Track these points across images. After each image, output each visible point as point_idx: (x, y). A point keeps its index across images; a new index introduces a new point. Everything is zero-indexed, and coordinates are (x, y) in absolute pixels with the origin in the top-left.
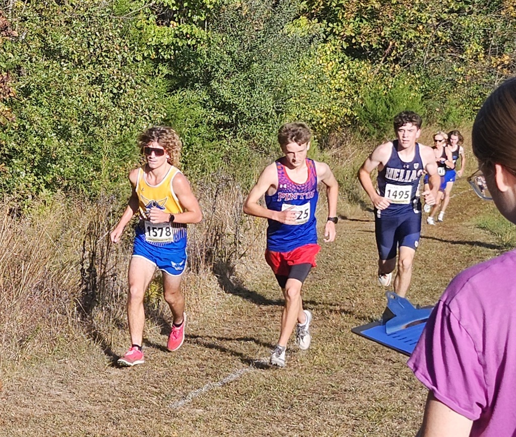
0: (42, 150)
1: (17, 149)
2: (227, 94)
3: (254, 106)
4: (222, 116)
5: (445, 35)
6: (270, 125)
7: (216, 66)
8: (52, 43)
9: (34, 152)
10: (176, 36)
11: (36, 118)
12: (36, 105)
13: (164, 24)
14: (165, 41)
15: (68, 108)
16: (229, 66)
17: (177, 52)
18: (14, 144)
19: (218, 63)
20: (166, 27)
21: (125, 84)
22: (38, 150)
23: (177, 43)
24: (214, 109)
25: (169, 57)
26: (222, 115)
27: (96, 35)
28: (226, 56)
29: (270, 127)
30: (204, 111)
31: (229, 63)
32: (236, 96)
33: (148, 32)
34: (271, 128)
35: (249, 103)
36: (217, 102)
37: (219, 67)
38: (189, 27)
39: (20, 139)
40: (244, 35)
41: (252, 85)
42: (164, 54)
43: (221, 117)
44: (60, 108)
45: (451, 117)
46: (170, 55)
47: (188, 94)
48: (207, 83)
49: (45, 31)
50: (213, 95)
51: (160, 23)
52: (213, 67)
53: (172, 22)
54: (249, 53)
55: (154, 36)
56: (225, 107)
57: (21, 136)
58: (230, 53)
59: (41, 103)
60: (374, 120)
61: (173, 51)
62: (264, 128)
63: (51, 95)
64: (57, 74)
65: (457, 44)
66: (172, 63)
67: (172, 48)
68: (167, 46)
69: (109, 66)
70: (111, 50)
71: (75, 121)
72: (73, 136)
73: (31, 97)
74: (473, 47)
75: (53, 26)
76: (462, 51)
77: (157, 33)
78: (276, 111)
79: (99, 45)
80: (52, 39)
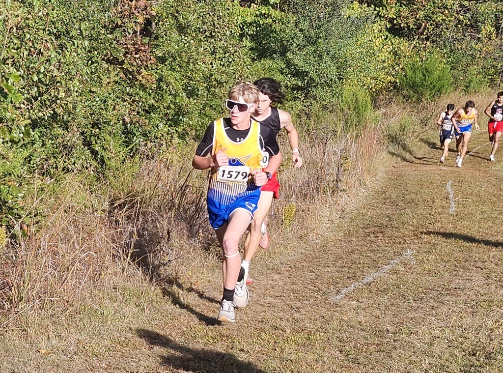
0: (175, 106)
1: (155, 105)
2: (301, 64)
3: (321, 73)
4: (296, 81)
5: (465, 18)
6: (334, 89)
7: (291, 41)
8: (183, 21)
9: (169, 108)
10: (257, 16)
11: (172, 81)
12: (170, 70)
13: (246, 5)
14: (249, 20)
15: (195, 73)
16: (300, 39)
17: (258, 28)
18: (152, 101)
19: (292, 38)
20: (248, 8)
21: (233, 54)
22: (172, 106)
23: (258, 21)
24: (289, 76)
25: (252, 33)
26: (296, 80)
27: (210, 15)
28: (299, 32)
29: (334, 90)
30: (281, 76)
31: (301, 39)
32: (307, 65)
33: (234, 12)
34: (334, 92)
35: (318, 71)
36: (293, 70)
37: (294, 41)
38: (266, 8)
39: (157, 97)
40: (313, 16)
41: (320, 56)
42: (248, 31)
43: (295, 82)
44: (190, 73)
45: (472, 85)
46: (253, 31)
47: (268, 63)
48: (283, 53)
49: (177, 12)
50: (288, 64)
51: (243, 4)
52: (288, 41)
53: (252, 4)
54: (317, 30)
55: (239, 15)
56: (298, 74)
57: (158, 95)
58: (301, 30)
59: (174, 69)
60: (413, 86)
61: (255, 28)
62: (329, 91)
63: (182, 62)
64: (186, 46)
65: (474, 26)
66: (253, 38)
67: (255, 25)
68: (251, 24)
69: (221, 40)
70: (223, 27)
71: (202, 84)
72: (199, 96)
73: (166, 64)
74: (488, 28)
75: (184, 8)
76: (479, 32)
77: (241, 13)
78: (338, 78)
79: (212, 23)
80: (183, 17)
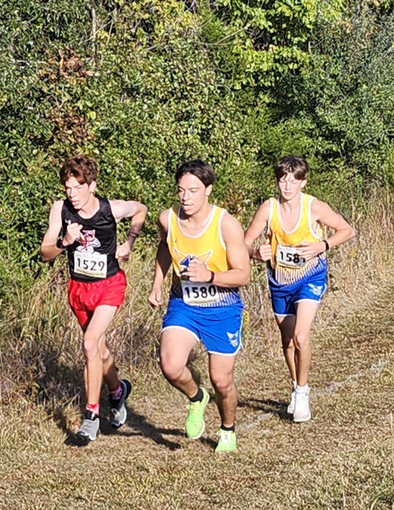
0: (126, 194)
1: (100, 194)
2: (334, 122)
3: (363, 132)
4: (330, 146)
6: (383, 151)
7: (320, 92)
8: (129, 82)
10: (276, 61)
11: (118, 161)
12: (117, 147)
13: (263, 48)
14: (265, 67)
15: (151, 148)
16: (333, 89)
17: (278, 78)
19: (322, 88)
20: (264, 52)
21: (213, 119)
23: (277, 68)
24: (320, 138)
25: (270, 84)
26: (329, 144)
27: (179, 69)
28: (330, 80)
29: (383, 153)
30: (310, 141)
31: (333, 87)
32: (344, 122)
33: (245, 58)
34: (384, 155)
35: (357, 129)
36: (324, 130)
37: (324, 92)
38: (290, 50)
39: (102, 184)
40: (347, 56)
41: (360, 109)
42: (265, 82)
43: (328, 146)
44: (143, 149)
46: (271, 82)
47: (293, 123)
48: (311, 110)
49: (121, 70)
50: (319, 122)
51: (258, 47)
52: (316, 93)
53: (271, 46)
54: (354, 75)
55: (252, 62)
56: (333, 135)
57: (103, 181)
58: (334, 76)
59: (122, 145)
61: (273, 78)
62: (376, 155)
63: (132, 136)
64: (137, 113)
66: (274, 91)
67: (273, 74)
68: (267, 72)
70: (196, 83)
71: (158, 162)
72: (158, 178)
73: (111, 138)
75: (129, 64)
77: (255, 58)
78: (388, 136)
79: (183, 79)
80: (129, 77)
